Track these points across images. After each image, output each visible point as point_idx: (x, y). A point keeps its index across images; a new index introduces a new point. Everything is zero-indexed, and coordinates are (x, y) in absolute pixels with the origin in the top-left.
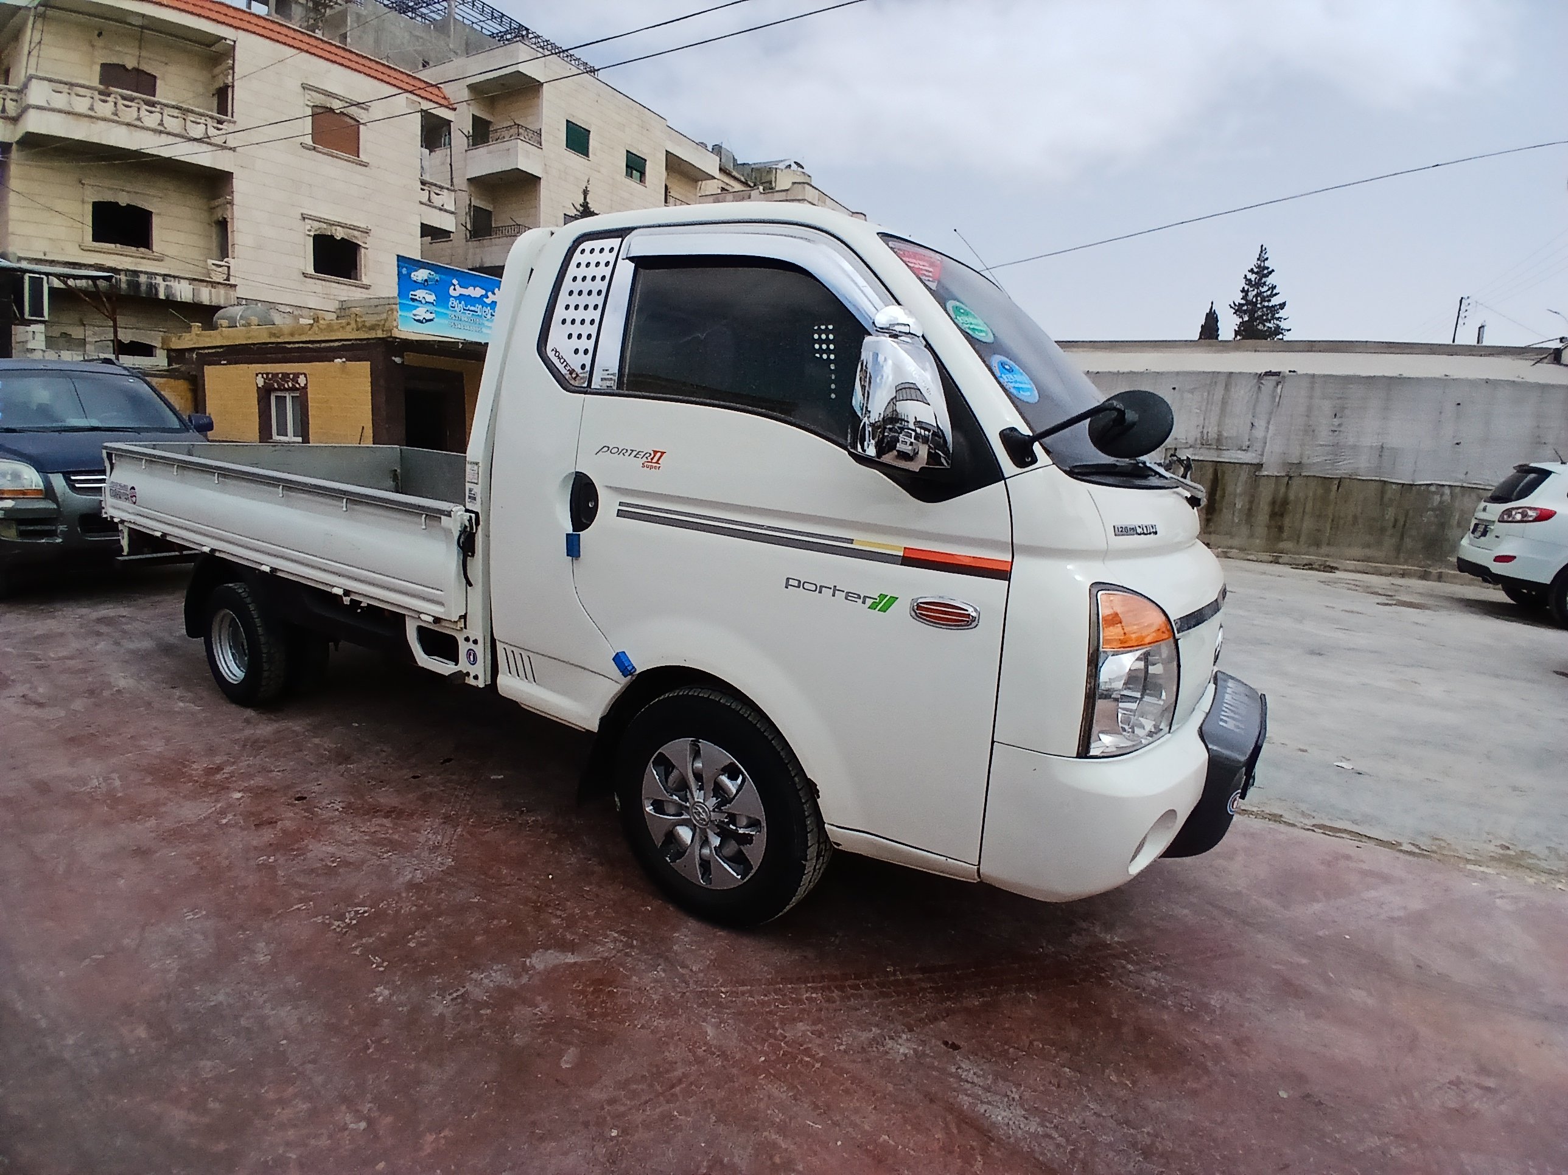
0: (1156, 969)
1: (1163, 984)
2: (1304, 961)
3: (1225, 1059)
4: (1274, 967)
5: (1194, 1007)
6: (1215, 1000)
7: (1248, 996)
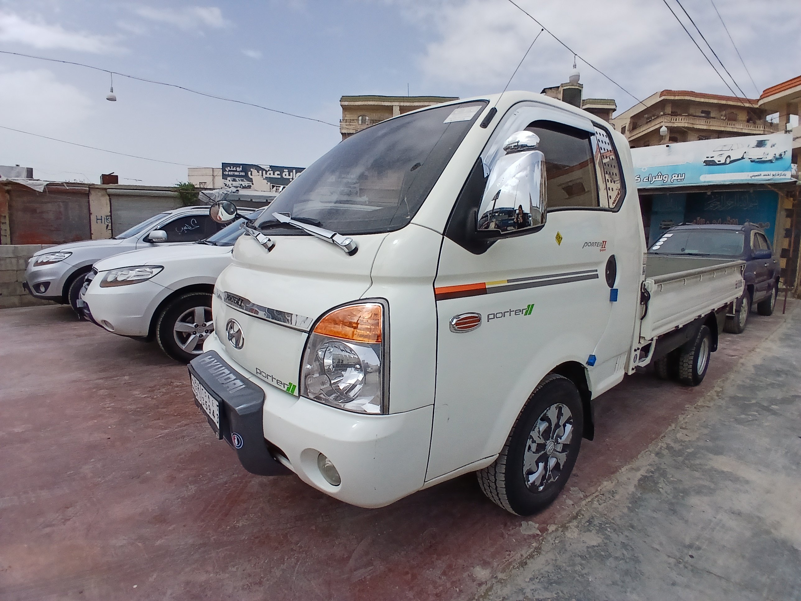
0: (226, 483)
1: (217, 479)
2: (158, 543)
3: (175, 470)
4: (174, 526)
5: (199, 479)
6: (193, 488)
7: (179, 500)
